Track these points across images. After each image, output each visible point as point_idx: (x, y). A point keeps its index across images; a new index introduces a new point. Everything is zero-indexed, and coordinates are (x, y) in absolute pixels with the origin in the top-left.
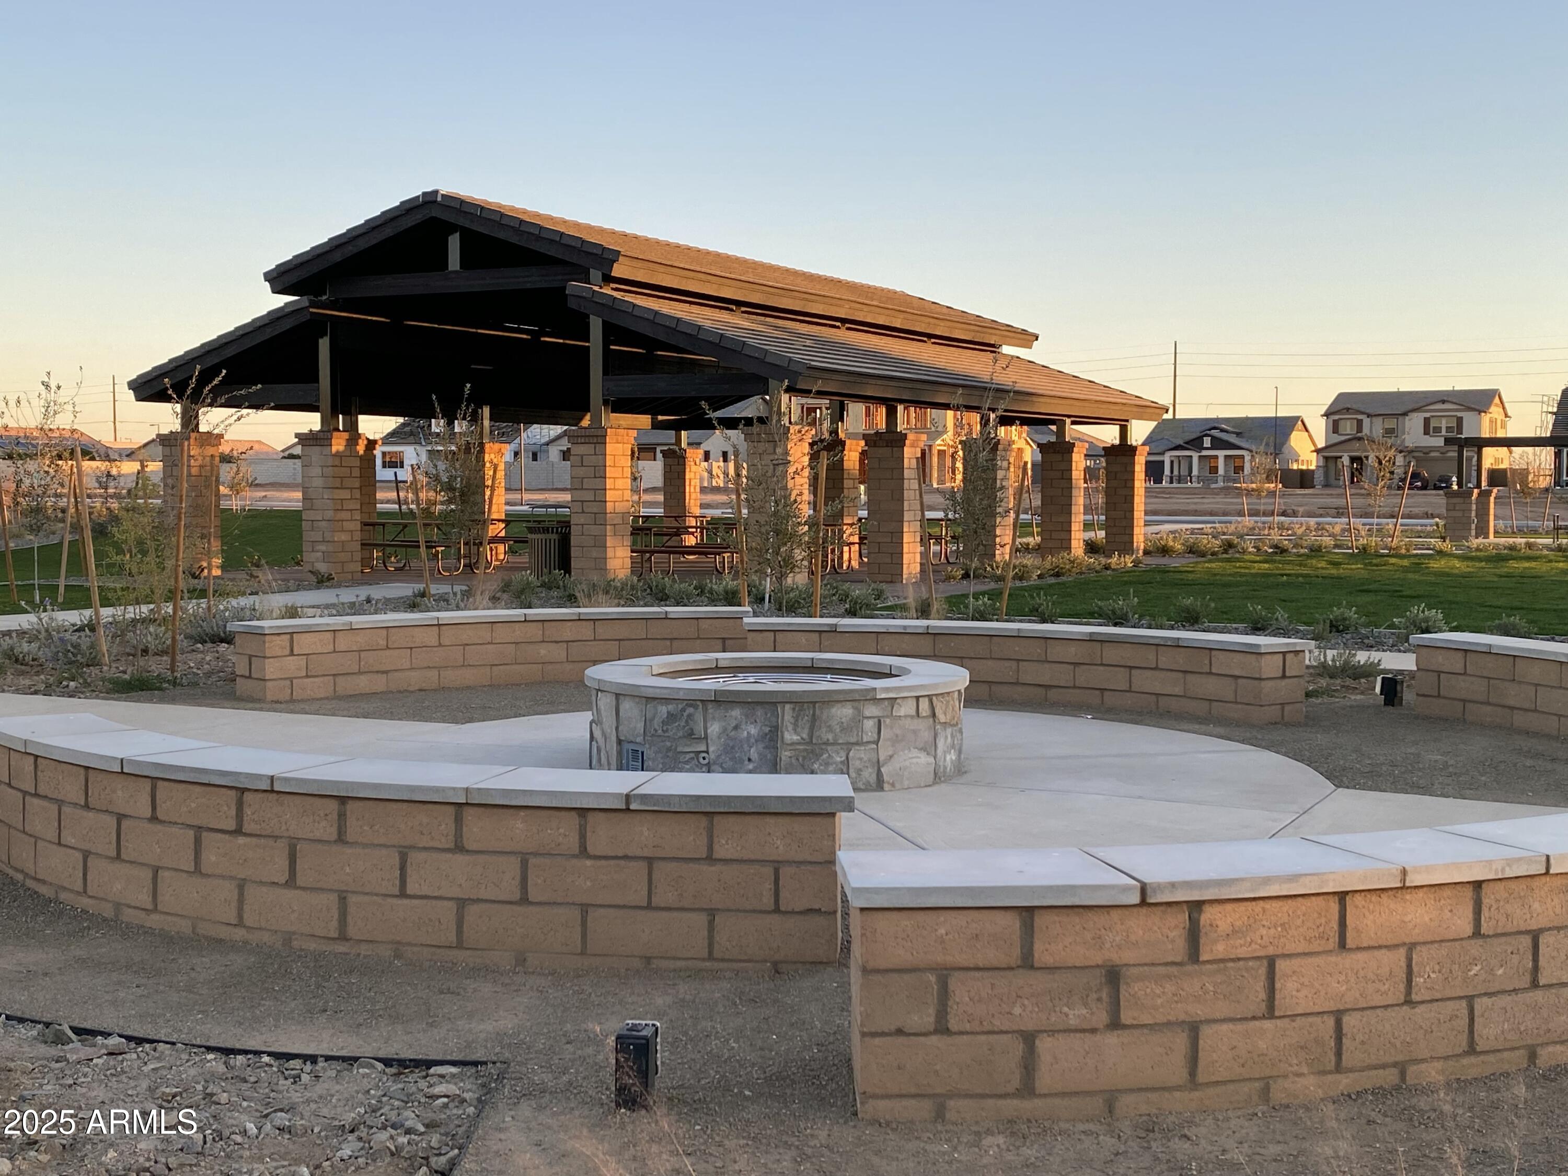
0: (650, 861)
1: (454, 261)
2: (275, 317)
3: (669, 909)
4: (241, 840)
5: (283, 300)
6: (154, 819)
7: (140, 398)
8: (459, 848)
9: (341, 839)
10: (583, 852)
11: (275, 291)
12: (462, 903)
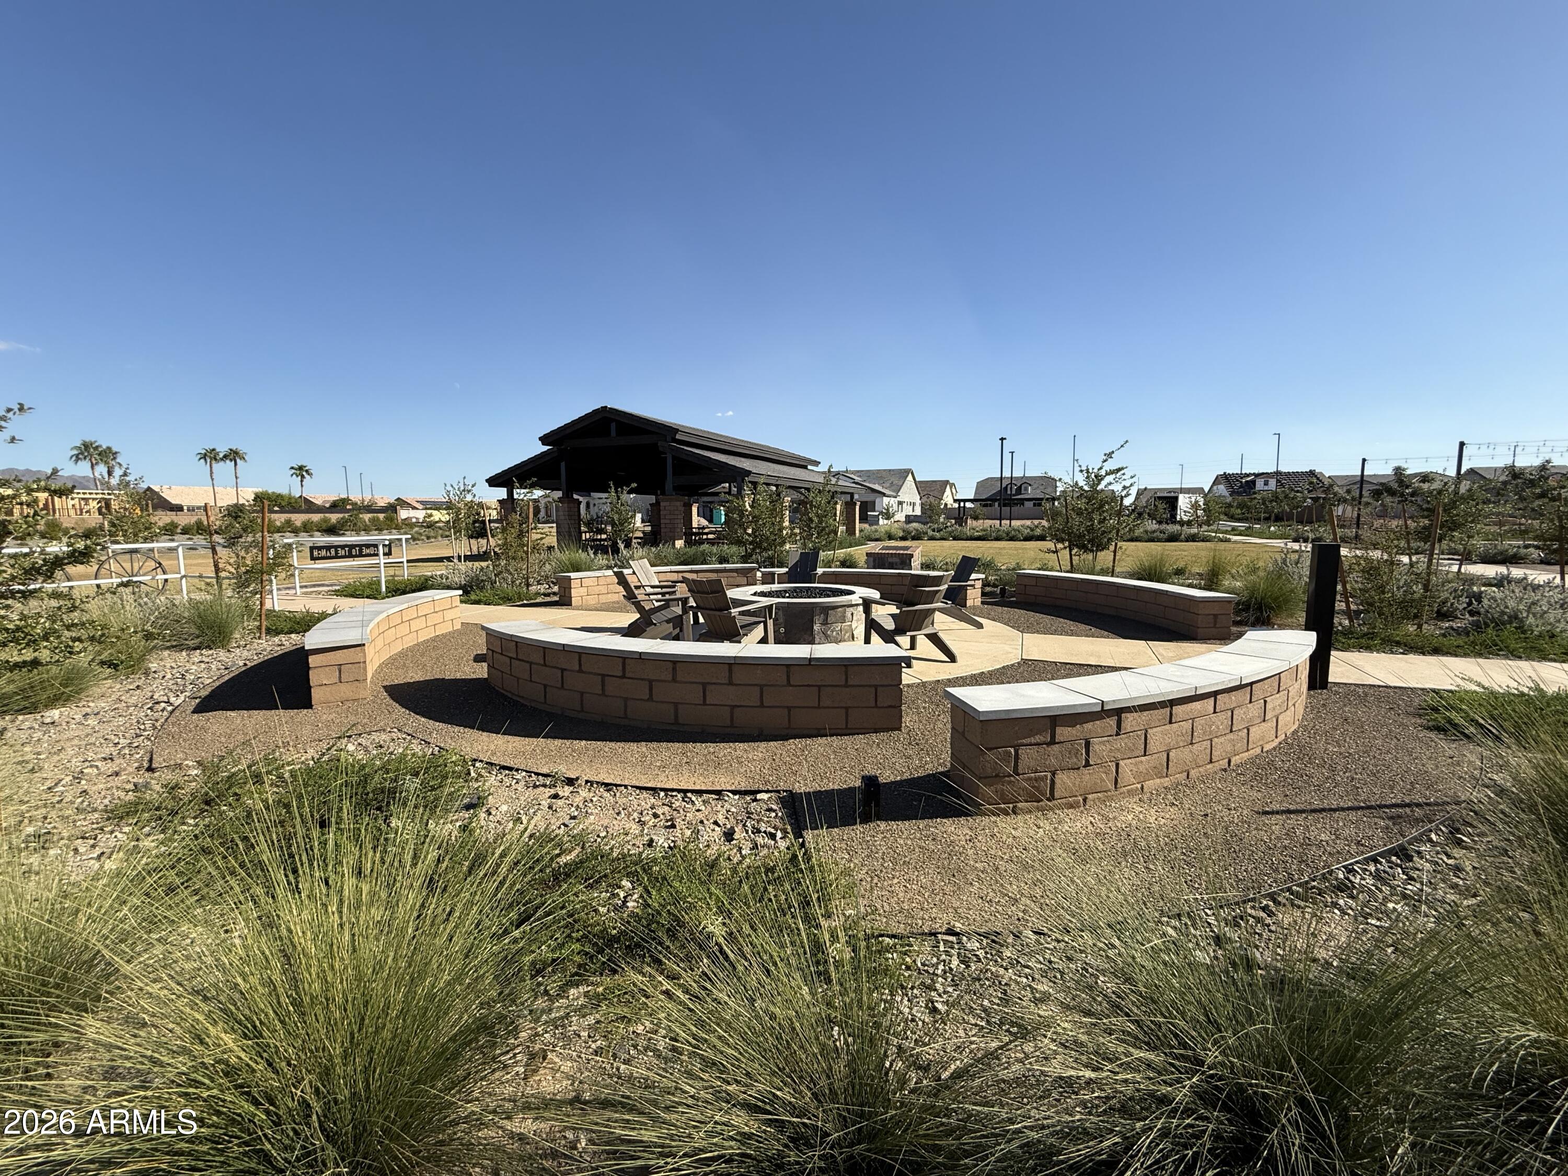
0: (819, 687)
1: (613, 433)
2: (543, 454)
3: (828, 707)
4: (625, 680)
5: (547, 448)
6: (580, 671)
7: (490, 486)
8: (731, 683)
9: (674, 680)
10: (789, 684)
11: (543, 444)
12: (733, 707)
